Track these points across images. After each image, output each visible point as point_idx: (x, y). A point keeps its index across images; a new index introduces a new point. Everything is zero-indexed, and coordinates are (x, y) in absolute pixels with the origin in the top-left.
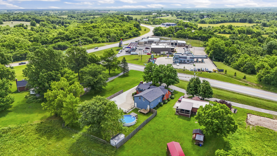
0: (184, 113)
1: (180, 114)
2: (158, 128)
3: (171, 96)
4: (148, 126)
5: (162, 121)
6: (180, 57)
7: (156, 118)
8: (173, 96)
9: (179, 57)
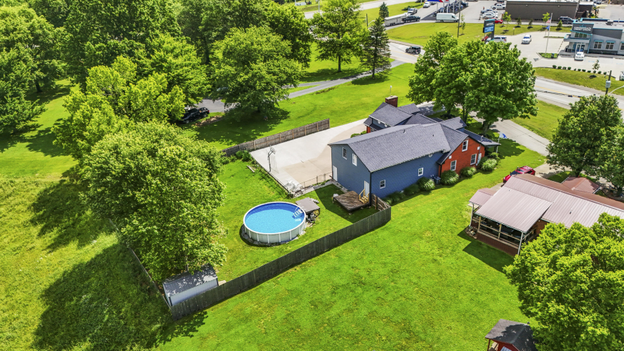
0: (496, 234)
1: (480, 237)
2: (363, 273)
3: (483, 160)
4: (333, 257)
5: (395, 248)
6: (595, 31)
7: (380, 233)
8: (490, 163)
9: (589, 29)
